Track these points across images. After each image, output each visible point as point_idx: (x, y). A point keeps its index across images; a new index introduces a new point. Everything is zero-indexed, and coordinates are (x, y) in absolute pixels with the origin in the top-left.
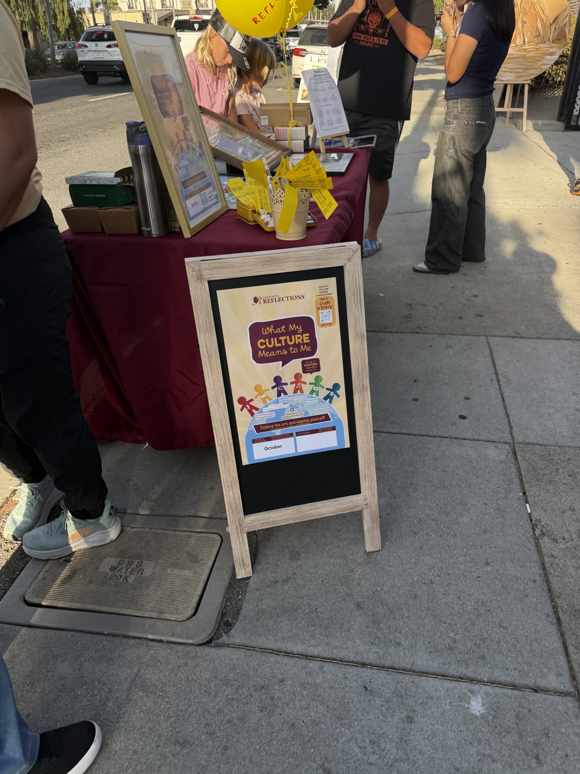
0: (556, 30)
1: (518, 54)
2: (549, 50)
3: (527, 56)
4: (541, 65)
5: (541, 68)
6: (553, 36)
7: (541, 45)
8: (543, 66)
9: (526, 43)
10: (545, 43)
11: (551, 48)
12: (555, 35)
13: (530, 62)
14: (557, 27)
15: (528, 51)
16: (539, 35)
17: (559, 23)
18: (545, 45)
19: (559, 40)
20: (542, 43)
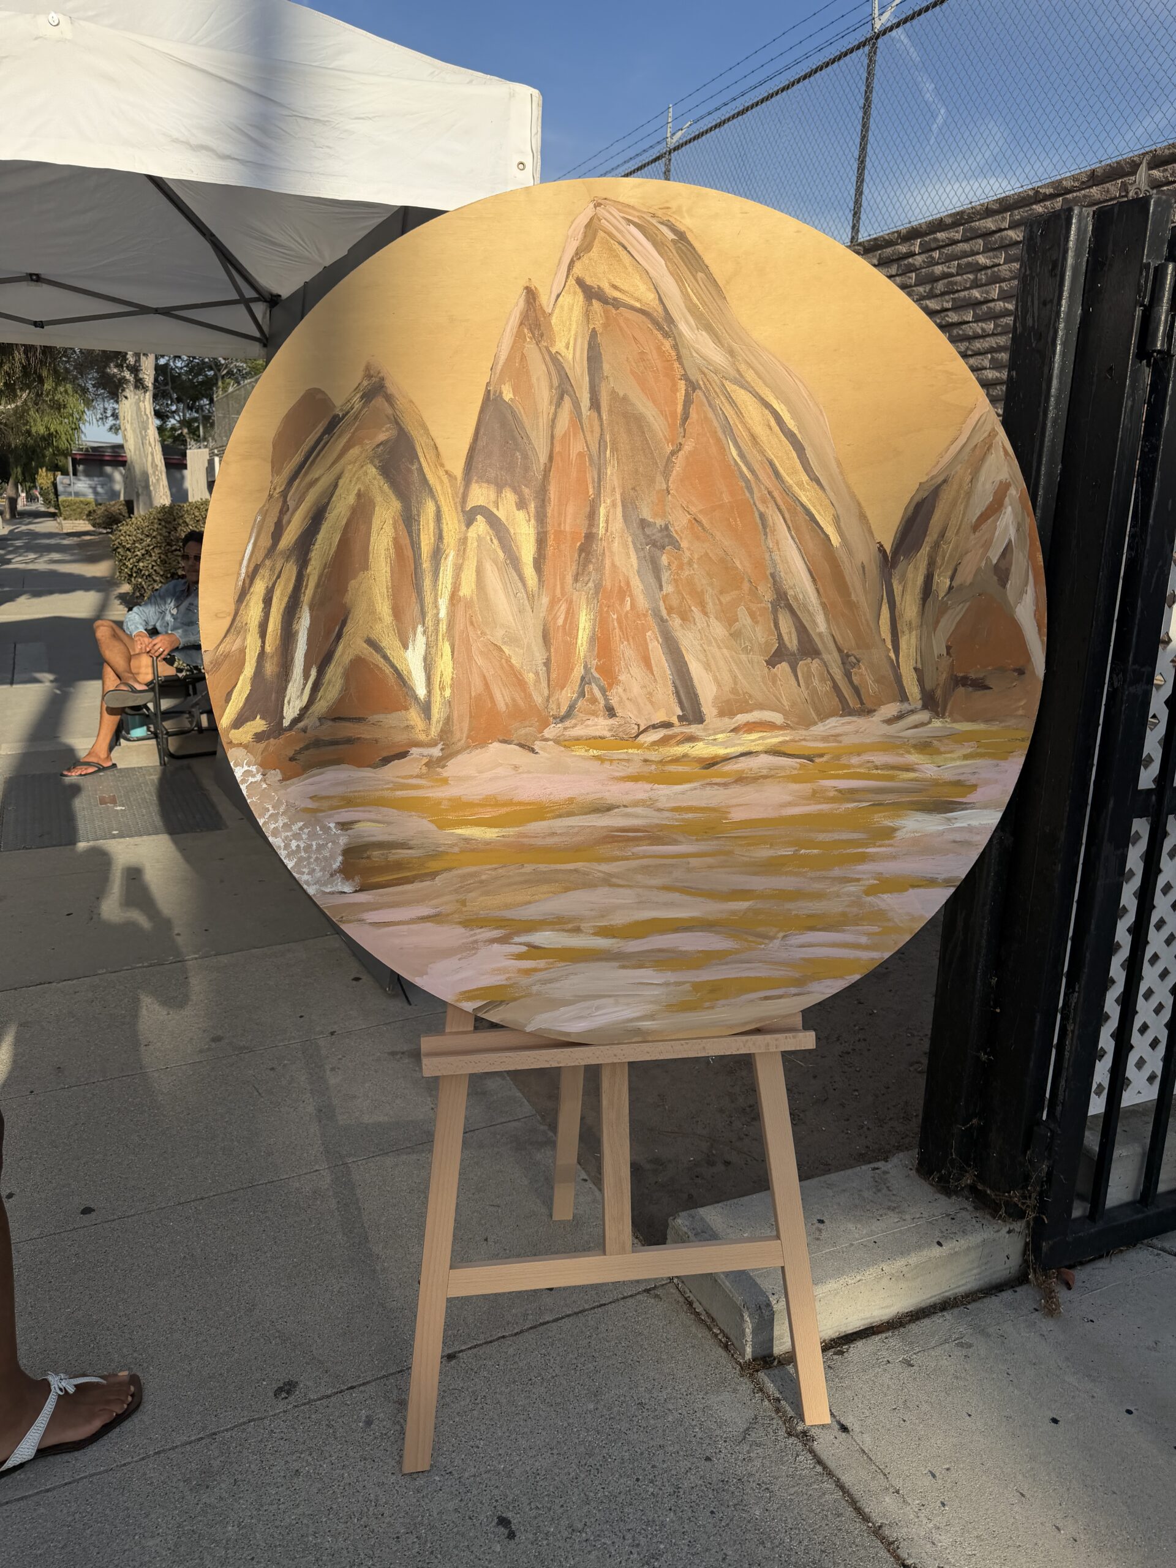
0: (943, 609)
1: (649, 803)
2: (908, 768)
3: (737, 815)
4: (871, 891)
5: (879, 915)
6: (923, 653)
7: (834, 724)
8: (888, 901)
9: (708, 709)
10: (866, 711)
11: (925, 747)
12: (939, 647)
13: (771, 866)
14: (942, 582)
15: (741, 779)
16: (809, 648)
17: (947, 549)
18: (871, 727)
19: (980, 685)
20: (846, 711)
